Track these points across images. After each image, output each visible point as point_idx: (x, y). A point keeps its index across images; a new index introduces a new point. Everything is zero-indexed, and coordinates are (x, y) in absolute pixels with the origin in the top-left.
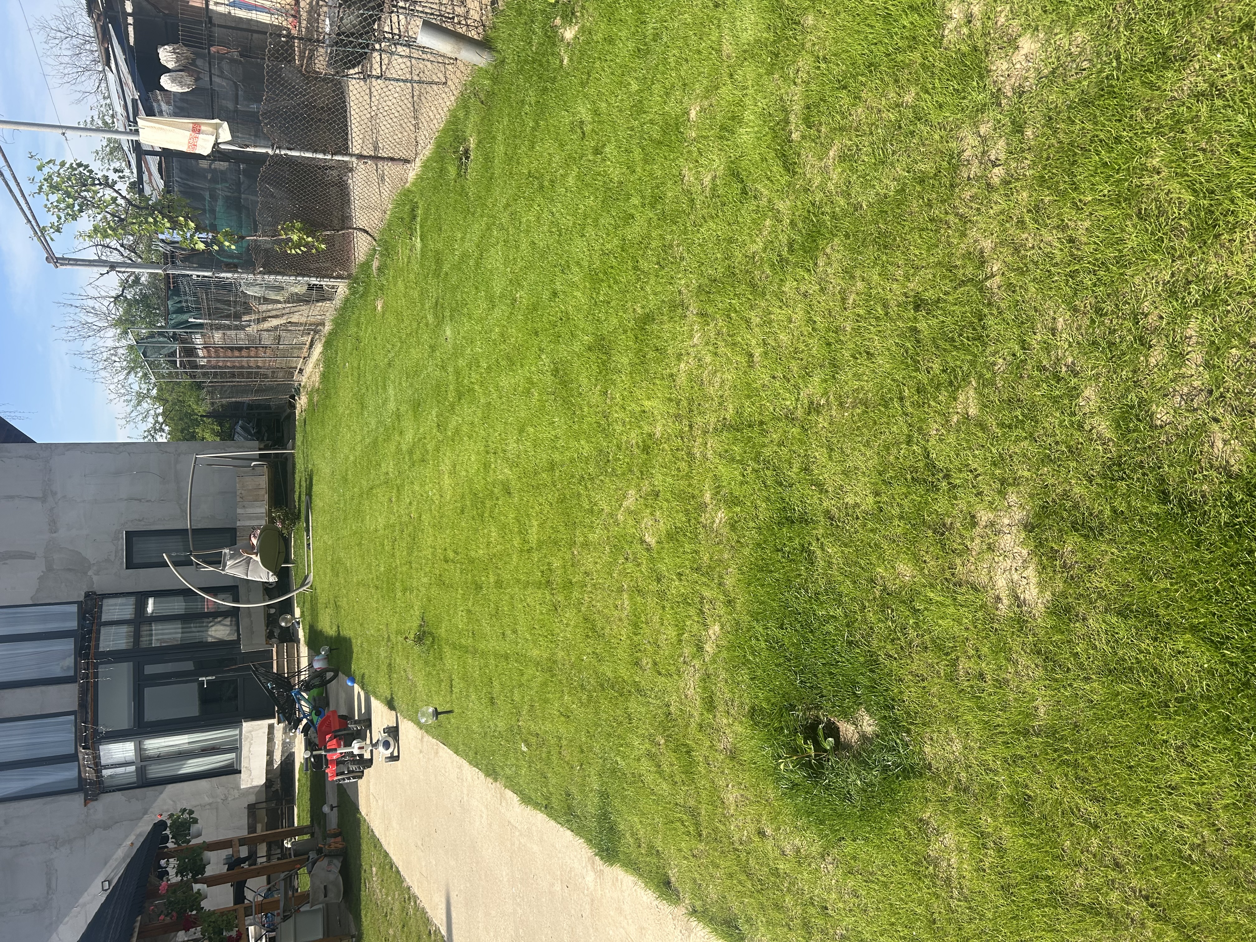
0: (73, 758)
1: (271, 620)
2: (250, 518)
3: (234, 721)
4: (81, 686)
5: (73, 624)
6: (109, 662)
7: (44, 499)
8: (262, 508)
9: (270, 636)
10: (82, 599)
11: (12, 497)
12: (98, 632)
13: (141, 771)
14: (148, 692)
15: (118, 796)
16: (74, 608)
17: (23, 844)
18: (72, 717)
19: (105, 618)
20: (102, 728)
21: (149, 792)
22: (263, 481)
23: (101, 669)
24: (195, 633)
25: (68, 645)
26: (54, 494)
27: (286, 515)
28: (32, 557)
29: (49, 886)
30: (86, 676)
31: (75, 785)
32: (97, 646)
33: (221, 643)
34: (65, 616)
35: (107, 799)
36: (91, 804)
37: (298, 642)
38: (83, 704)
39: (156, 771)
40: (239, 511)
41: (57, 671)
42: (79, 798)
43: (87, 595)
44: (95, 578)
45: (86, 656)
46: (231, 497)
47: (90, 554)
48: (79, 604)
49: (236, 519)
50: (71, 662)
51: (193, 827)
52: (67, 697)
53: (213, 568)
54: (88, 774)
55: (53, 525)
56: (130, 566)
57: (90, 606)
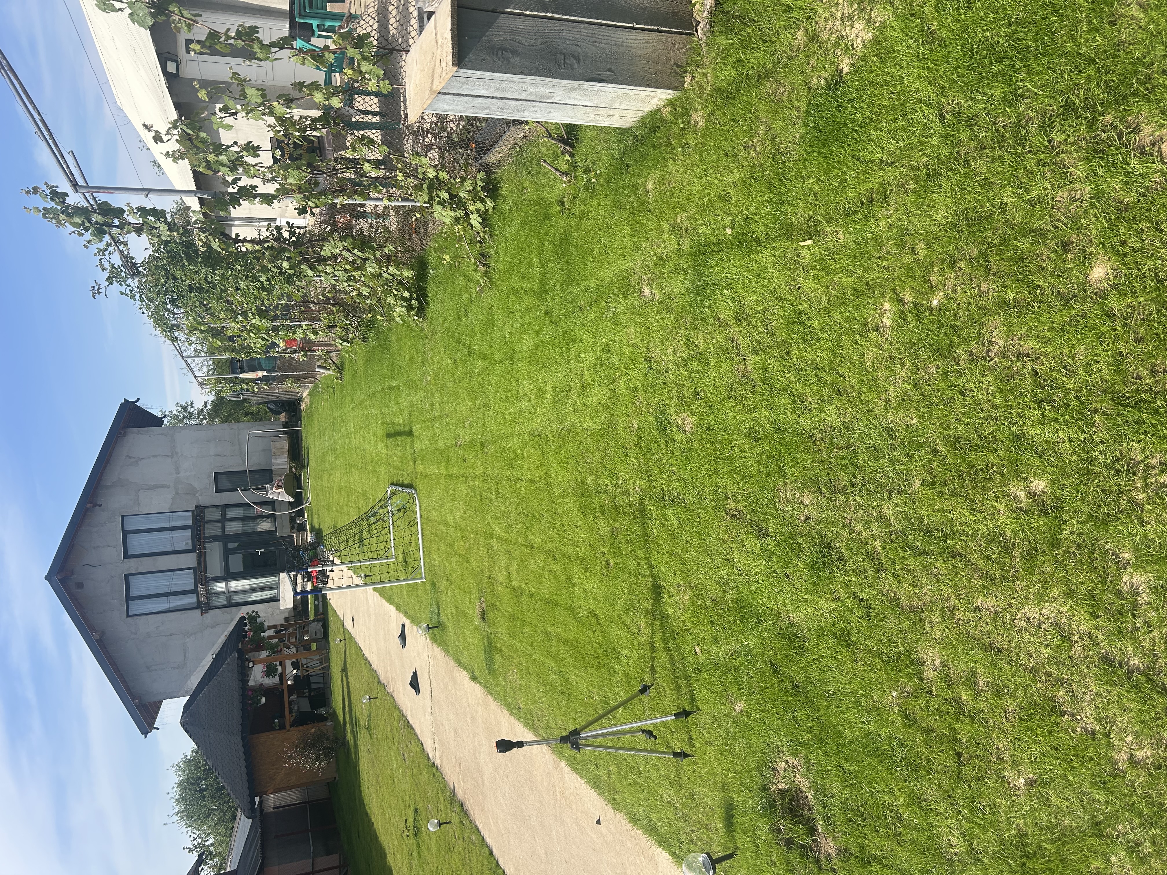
0: (195, 591)
1: (292, 519)
2: (279, 465)
3: (276, 573)
4: (198, 553)
5: (190, 522)
6: (211, 542)
7: (172, 457)
8: (285, 459)
9: (292, 528)
10: (194, 508)
11: (156, 456)
12: (204, 526)
13: (229, 599)
14: (231, 557)
15: (217, 611)
16: (190, 514)
17: (171, 635)
18: (192, 571)
19: (207, 519)
20: (209, 575)
21: (233, 609)
22: (285, 444)
23: (207, 545)
24: (251, 527)
25: (188, 533)
26: (177, 453)
27: (297, 465)
28: (168, 487)
29: (185, 656)
30: (200, 549)
31: (196, 605)
32: (204, 534)
33: (266, 532)
34: (185, 518)
35: (212, 612)
36: (205, 615)
37: (306, 531)
38: (199, 563)
39: (237, 599)
40: (273, 461)
41: (183, 547)
42: (198, 612)
43: (197, 506)
44: (200, 498)
45: (200, 539)
46: (268, 452)
47: (196, 485)
48: (192, 511)
49: (272, 465)
50: (190, 542)
51: (259, 620)
52: (191, 560)
53: (261, 493)
54: (203, 599)
55: (177, 470)
56: (217, 491)
57: (199, 512)
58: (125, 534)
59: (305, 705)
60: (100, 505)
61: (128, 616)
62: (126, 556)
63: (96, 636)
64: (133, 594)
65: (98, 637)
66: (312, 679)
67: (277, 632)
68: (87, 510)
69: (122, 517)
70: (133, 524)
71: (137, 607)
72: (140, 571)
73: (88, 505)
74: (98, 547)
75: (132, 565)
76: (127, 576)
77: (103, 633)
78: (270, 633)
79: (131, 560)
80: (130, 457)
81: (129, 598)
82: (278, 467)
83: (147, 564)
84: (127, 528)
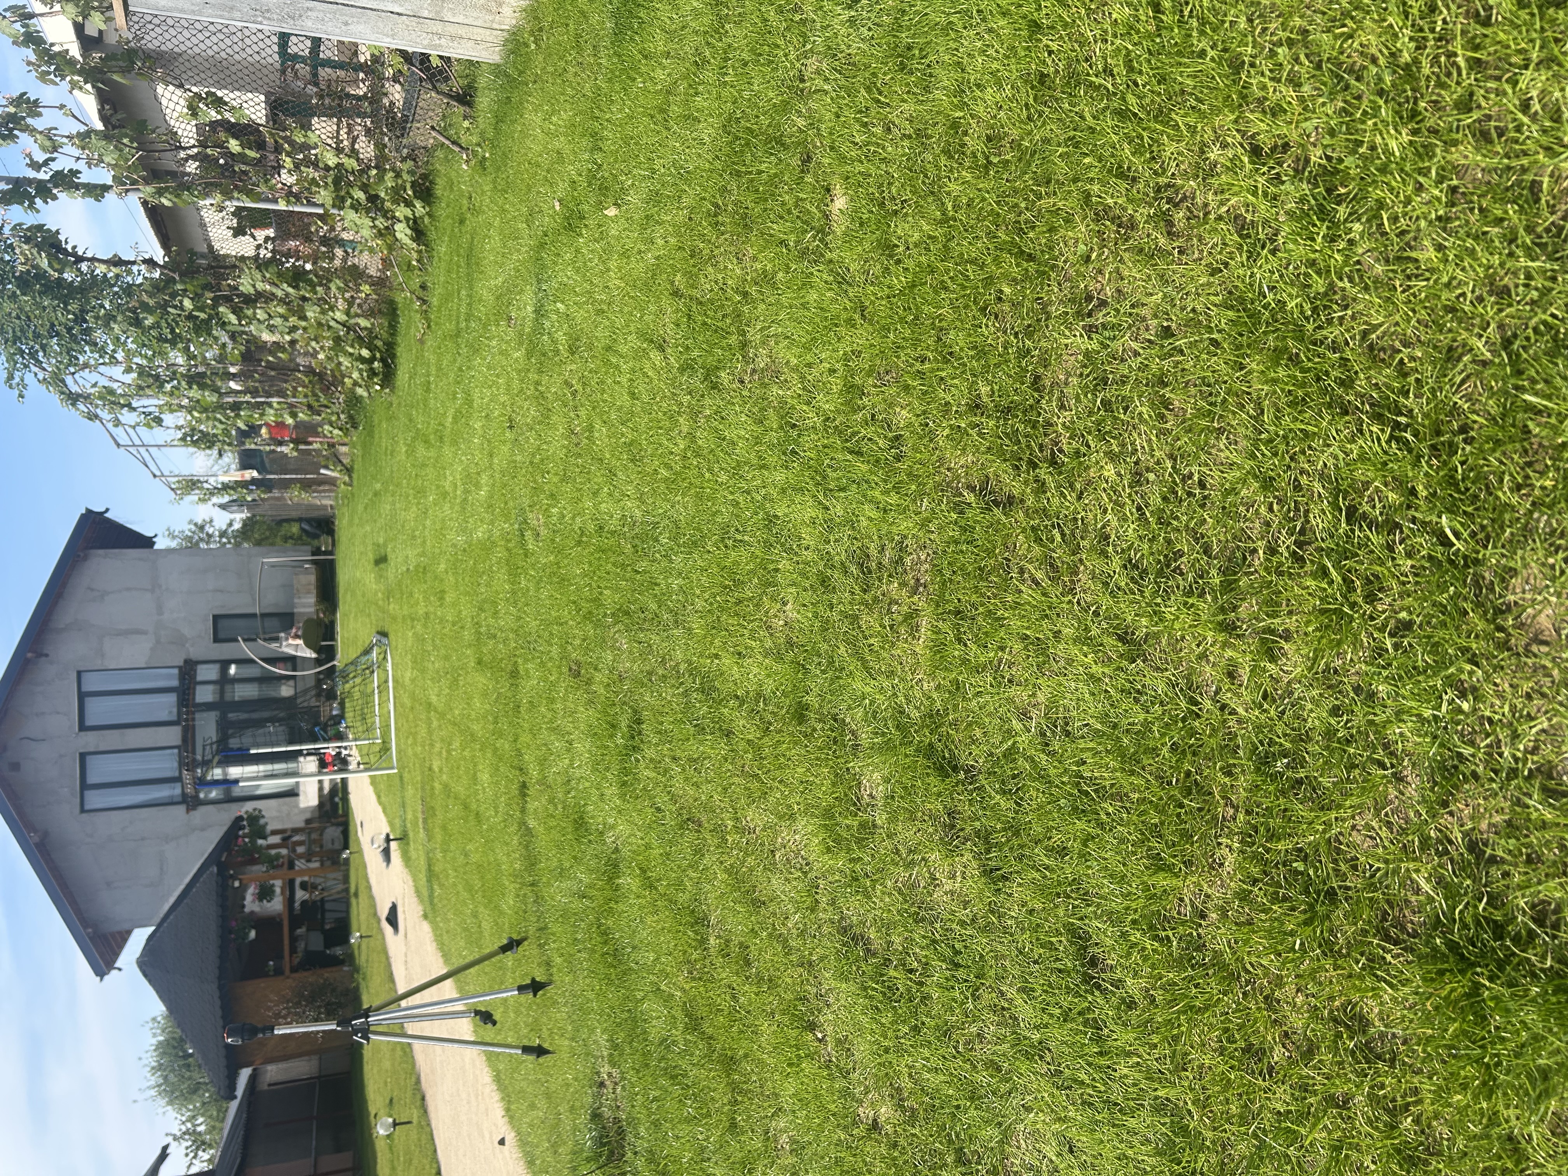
0: (178, 779)
2: (303, 607)
4: (184, 727)
5: (175, 683)
6: (203, 711)
7: (153, 591)
8: (311, 599)
9: (319, 695)
10: (182, 664)
11: (132, 589)
12: (194, 689)
13: (226, 790)
14: (230, 732)
15: (210, 808)
16: (176, 671)
17: (143, 839)
18: (176, 751)
19: (199, 678)
20: (199, 758)
21: (230, 806)
22: (312, 578)
23: (197, 715)
24: (270, 692)
25: (172, 698)
26: (160, 586)
27: (328, 607)
28: (145, 633)
29: (162, 869)
30: (186, 720)
31: (180, 799)
32: (194, 699)
33: (289, 699)
34: (169, 677)
35: (202, 809)
36: (192, 813)
38: (185, 740)
39: (235, 790)
40: (296, 601)
41: (164, 716)
42: (182, 808)
43: (186, 661)
44: (192, 650)
45: (187, 706)
46: (289, 589)
47: (187, 631)
48: (180, 668)
49: (293, 607)
50: (175, 710)
51: (262, 821)
52: (173, 735)
53: (274, 645)
54: (189, 790)
55: (160, 610)
56: (216, 640)
57: (188, 670)
58: (82, 696)
59: (316, 941)
60: (47, 655)
61: (83, 810)
62: (83, 727)
63: (34, 838)
64: (92, 779)
65: (37, 839)
66: (328, 906)
67: (285, 839)
68: (27, 661)
69: (79, 673)
70: (92, 683)
71: (95, 799)
72: (101, 749)
73: (29, 655)
74: (43, 713)
75: (90, 741)
76: (83, 756)
77: (46, 834)
78: (275, 839)
79: (90, 733)
80: (92, 590)
81: (85, 786)
82: (302, 610)
83: (113, 739)
84: (85, 688)
